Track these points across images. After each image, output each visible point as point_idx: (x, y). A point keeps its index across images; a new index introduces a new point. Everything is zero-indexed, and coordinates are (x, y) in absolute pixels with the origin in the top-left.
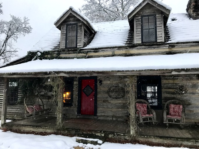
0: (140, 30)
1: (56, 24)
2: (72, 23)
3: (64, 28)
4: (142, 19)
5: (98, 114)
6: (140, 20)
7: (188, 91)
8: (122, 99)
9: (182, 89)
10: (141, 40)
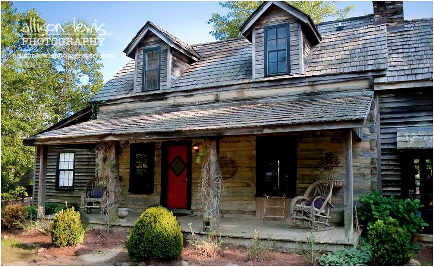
0: (262, 53)
1: (126, 51)
2: (151, 46)
3: (140, 57)
4: (265, 32)
5: (193, 207)
6: (263, 35)
7: (340, 163)
8: (231, 180)
9: (331, 159)
10: (263, 71)
